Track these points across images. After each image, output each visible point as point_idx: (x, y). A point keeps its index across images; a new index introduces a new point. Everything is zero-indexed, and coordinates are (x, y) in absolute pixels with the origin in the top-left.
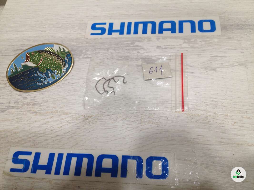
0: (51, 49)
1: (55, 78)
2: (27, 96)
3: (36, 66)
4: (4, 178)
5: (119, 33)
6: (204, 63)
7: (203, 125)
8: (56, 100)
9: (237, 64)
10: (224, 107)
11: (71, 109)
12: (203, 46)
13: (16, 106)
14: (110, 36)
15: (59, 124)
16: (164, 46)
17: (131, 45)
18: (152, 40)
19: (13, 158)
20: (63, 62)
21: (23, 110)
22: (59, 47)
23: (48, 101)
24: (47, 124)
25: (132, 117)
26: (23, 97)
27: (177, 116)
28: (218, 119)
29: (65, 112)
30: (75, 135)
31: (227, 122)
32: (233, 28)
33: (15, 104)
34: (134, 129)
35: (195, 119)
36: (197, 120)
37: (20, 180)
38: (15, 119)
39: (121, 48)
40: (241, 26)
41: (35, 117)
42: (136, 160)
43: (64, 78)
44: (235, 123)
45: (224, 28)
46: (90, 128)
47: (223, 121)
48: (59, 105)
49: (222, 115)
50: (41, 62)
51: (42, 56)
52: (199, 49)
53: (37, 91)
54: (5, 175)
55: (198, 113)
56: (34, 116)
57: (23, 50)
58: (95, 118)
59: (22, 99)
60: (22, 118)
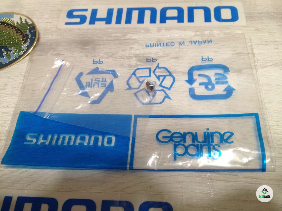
9: (269, 65)
12: (221, 40)
14: (92, 26)
16: (168, 39)
32: (262, 17)
40: (273, 14)
45: (250, 17)
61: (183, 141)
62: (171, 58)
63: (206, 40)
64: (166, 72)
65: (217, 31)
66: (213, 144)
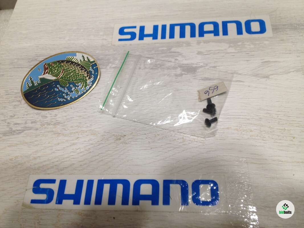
0: (73, 58)
1: (78, 93)
2: (47, 114)
3: (56, 79)
4: (24, 211)
5: (151, 38)
6: (253, 69)
7: (257, 142)
8: (82, 118)
9: (292, 71)
10: (281, 121)
11: (100, 128)
12: (252, 51)
13: (33, 127)
14: (141, 41)
15: (87, 146)
16: (206, 51)
17: (167, 51)
18: (191, 45)
19: (34, 187)
20: (88, 73)
21: (42, 131)
22: (83, 56)
23: (72, 119)
24: (73, 146)
25: (173, 135)
26: (42, 116)
27: (226, 133)
28: (274, 135)
29: (93, 132)
30: (107, 159)
31: (285, 137)
32: (286, 28)
33: (33, 124)
34: (176, 149)
35: (247, 135)
36: (250, 136)
37: (43, 212)
38: (33, 142)
39: (156, 55)
40: (295, 25)
41: (58, 139)
42: (180, 184)
43: (90, 92)
44: (294, 138)
45: (275, 29)
46: (124, 150)
47: (280, 137)
48: (85, 124)
49: (278, 129)
50: (61, 75)
51: (63, 66)
52: (247, 54)
53: (59, 108)
54: (24, 208)
55: (250, 128)
56: (56, 138)
57: (39, 60)
58: (129, 138)
59: (41, 118)
60: (41, 140)
62: (210, 67)
65: (248, 42)
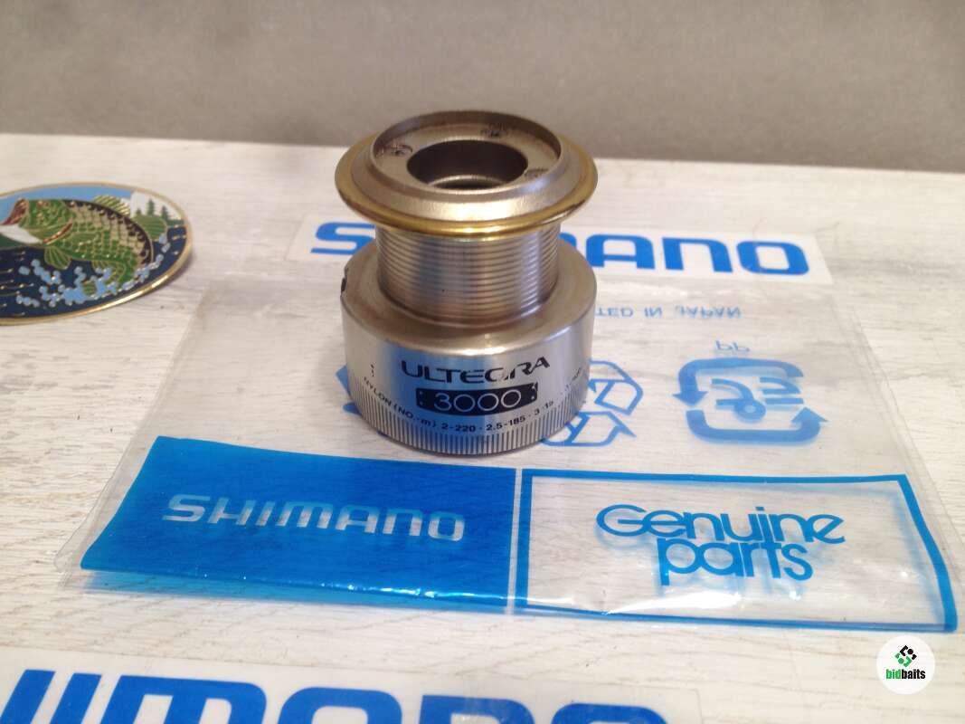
3: (37, 244)
9: (915, 373)
20: (146, 246)
32: (874, 270)
40: (902, 265)
42: (498, 718)
45: (839, 267)
51: (75, 216)
61: (685, 533)
62: (626, 342)
63: (723, 310)
64: (614, 374)
66: (783, 544)
